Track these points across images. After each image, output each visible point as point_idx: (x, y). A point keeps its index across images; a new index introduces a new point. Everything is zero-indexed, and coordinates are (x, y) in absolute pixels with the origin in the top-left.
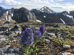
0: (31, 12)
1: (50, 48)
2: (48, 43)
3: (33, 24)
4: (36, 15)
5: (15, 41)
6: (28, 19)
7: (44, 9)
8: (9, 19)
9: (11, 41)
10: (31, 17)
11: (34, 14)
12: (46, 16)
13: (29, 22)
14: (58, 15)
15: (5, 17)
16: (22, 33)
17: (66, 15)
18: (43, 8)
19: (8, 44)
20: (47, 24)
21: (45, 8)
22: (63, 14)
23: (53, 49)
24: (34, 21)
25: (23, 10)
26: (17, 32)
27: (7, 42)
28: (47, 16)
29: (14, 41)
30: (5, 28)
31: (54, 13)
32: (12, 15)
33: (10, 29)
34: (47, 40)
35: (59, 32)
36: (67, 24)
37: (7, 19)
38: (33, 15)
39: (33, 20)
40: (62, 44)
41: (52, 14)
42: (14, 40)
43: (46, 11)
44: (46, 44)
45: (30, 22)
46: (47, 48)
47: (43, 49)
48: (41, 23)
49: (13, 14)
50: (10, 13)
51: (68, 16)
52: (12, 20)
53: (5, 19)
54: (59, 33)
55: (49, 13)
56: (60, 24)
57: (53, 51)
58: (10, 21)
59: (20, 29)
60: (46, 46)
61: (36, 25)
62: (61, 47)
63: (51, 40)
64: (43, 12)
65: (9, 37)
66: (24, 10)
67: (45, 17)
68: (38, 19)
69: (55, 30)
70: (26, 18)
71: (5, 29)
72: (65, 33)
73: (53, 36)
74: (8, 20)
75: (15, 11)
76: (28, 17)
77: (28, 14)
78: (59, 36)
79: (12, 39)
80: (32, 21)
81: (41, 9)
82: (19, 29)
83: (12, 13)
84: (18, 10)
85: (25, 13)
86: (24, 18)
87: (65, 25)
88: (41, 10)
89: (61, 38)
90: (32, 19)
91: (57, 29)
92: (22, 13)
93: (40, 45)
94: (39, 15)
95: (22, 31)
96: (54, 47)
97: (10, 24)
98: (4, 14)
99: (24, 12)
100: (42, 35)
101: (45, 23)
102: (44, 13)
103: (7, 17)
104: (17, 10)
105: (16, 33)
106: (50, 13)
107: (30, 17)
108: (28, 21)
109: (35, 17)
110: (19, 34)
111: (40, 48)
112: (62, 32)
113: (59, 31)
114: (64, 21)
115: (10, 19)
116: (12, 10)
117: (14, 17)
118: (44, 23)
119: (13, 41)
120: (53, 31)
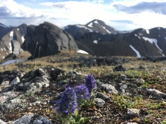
0: (64, 32)
1: (106, 115)
2: (102, 105)
3: (69, 60)
4: (76, 39)
5: (39, 102)
6: (60, 48)
7: (94, 25)
8: (15, 49)
9: (31, 104)
10: (66, 44)
11: (71, 37)
12: (99, 41)
13: (60, 54)
14: (124, 39)
15: (6, 44)
16: (50, 86)
17: (141, 37)
18: (91, 24)
19: (27, 110)
20: (101, 58)
21: (96, 22)
22: (136, 35)
23: (111, 117)
24: (72, 52)
25: (47, 28)
26: (41, 85)
27: (24, 106)
28: (101, 41)
29: (37, 104)
30: (11, 74)
31: (115, 34)
32: (23, 39)
33: (22, 75)
34: (100, 100)
35: (123, 80)
36: (143, 57)
37: (11, 49)
38: (70, 39)
39: (70, 49)
40: (127, 107)
41: (112, 35)
42: (37, 102)
43: (99, 29)
44: (97, 107)
45: (63, 54)
46: (99, 115)
47: (92, 117)
48: (87, 57)
49: (25, 38)
50: (18, 35)
51: (146, 39)
52: (22, 50)
53: (7, 49)
54: (124, 83)
55: (104, 34)
56: (130, 58)
57: (110, 121)
58: (18, 53)
59: (46, 77)
60: (98, 112)
61: (76, 60)
62: (124, 113)
63: (106, 100)
64: (91, 31)
65: (26, 96)
66: (50, 29)
67: (95, 42)
68: (81, 48)
69: (116, 76)
70: (53, 47)
71: (12, 76)
72: (135, 83)
73: (111, 90)
74: (13, 50)
75: (28, 32)
76: (59, 44)
77: (58, 36)
78: (123, 90)
79: (32, 100)
80: (67, 51)
81: (87, 25)
82: (43, 77)
83: (22, 34)
84: (37, 27)
85: (52, 35)
86: (49, 46)
87: (139, 59)
88: (86, 28)
89: (128, 94)
90: (67, 47)
91: (119, 75)
92: (45, 35)
93: (87, 111)
94: (82, 37)
95: (50, 80)
96: (112, 113)
97: (18, 61)
98: (4, 38)
99: (49, 33)
100: (90, 92)
101: (97, 56)
102: (94, 33)
103: (10, 44)
104: (34, 29)
105: (38, 87)
106: (107, 34)
107: (62, 44)
108: (60, 52)
109: (74, 43)
110: (43, 87)
111: (87, 116)
112: (130, 81)
113: (123, 78)
114: (137, 50)
115: (18, 49)
116: (22, 29)
117: (27, 45)
118: (95, 57)
119: (35, 104)
120: (112, 78)
